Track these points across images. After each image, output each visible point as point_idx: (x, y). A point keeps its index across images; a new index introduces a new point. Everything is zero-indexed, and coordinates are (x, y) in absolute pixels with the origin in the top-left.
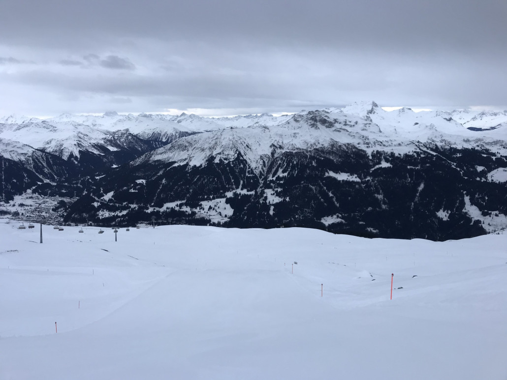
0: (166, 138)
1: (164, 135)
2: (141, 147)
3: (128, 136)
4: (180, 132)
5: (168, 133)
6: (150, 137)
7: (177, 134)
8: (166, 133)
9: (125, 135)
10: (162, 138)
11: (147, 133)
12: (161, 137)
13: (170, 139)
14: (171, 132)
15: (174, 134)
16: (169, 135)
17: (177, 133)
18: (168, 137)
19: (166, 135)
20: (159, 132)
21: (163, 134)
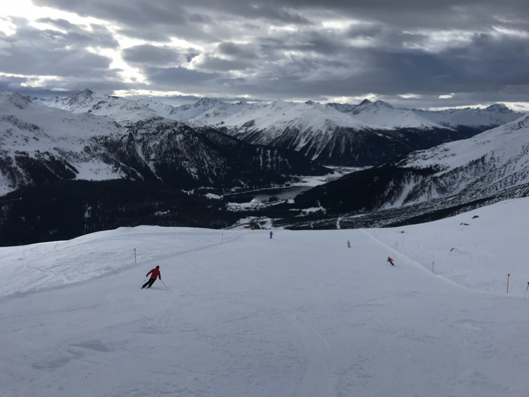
0: (307, 140)
1: (305, 133)
2: (199, 164)
3: (176, 133)
4: (338, 128)
5: (312, 130)
6: (279, 137)
7: (330, 133)
8: (309, 130)
9: (168, 131)
10: (299, 140)
11: (276, 130)
12: (298, 137)
13: (313, 142)
14: (320, 127)
15: (324, 133)
16: (313, 134)
17: (330, 129)
18: (310, 138)
19: (309, 133)
20: (297, 127)
21: (303, 131)
